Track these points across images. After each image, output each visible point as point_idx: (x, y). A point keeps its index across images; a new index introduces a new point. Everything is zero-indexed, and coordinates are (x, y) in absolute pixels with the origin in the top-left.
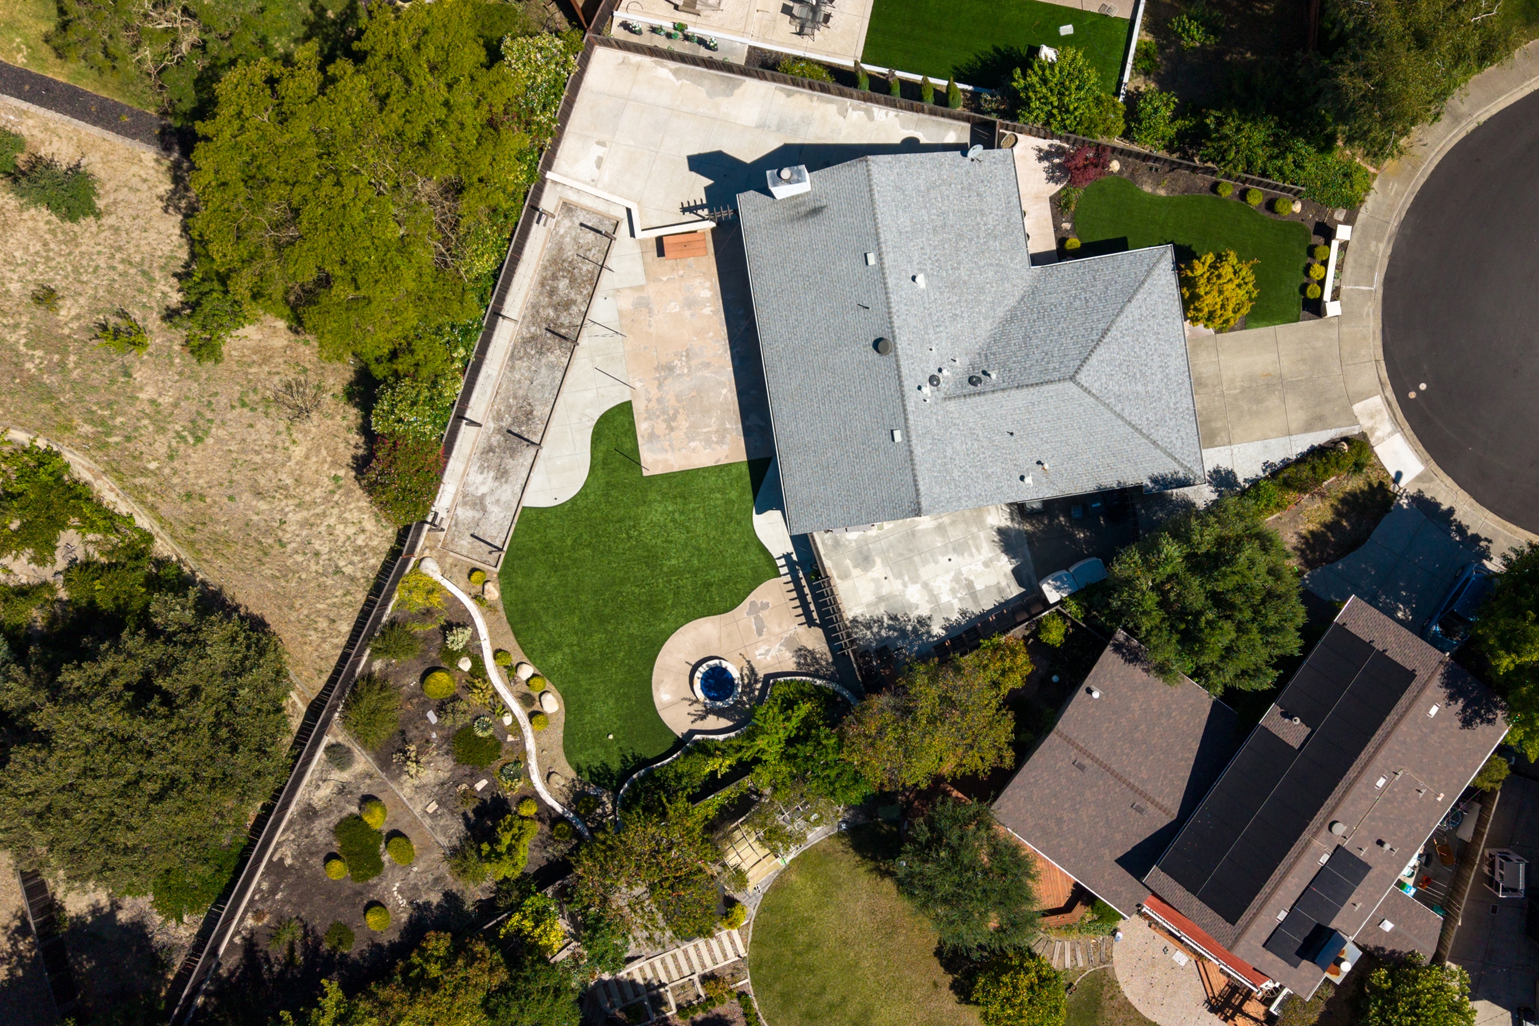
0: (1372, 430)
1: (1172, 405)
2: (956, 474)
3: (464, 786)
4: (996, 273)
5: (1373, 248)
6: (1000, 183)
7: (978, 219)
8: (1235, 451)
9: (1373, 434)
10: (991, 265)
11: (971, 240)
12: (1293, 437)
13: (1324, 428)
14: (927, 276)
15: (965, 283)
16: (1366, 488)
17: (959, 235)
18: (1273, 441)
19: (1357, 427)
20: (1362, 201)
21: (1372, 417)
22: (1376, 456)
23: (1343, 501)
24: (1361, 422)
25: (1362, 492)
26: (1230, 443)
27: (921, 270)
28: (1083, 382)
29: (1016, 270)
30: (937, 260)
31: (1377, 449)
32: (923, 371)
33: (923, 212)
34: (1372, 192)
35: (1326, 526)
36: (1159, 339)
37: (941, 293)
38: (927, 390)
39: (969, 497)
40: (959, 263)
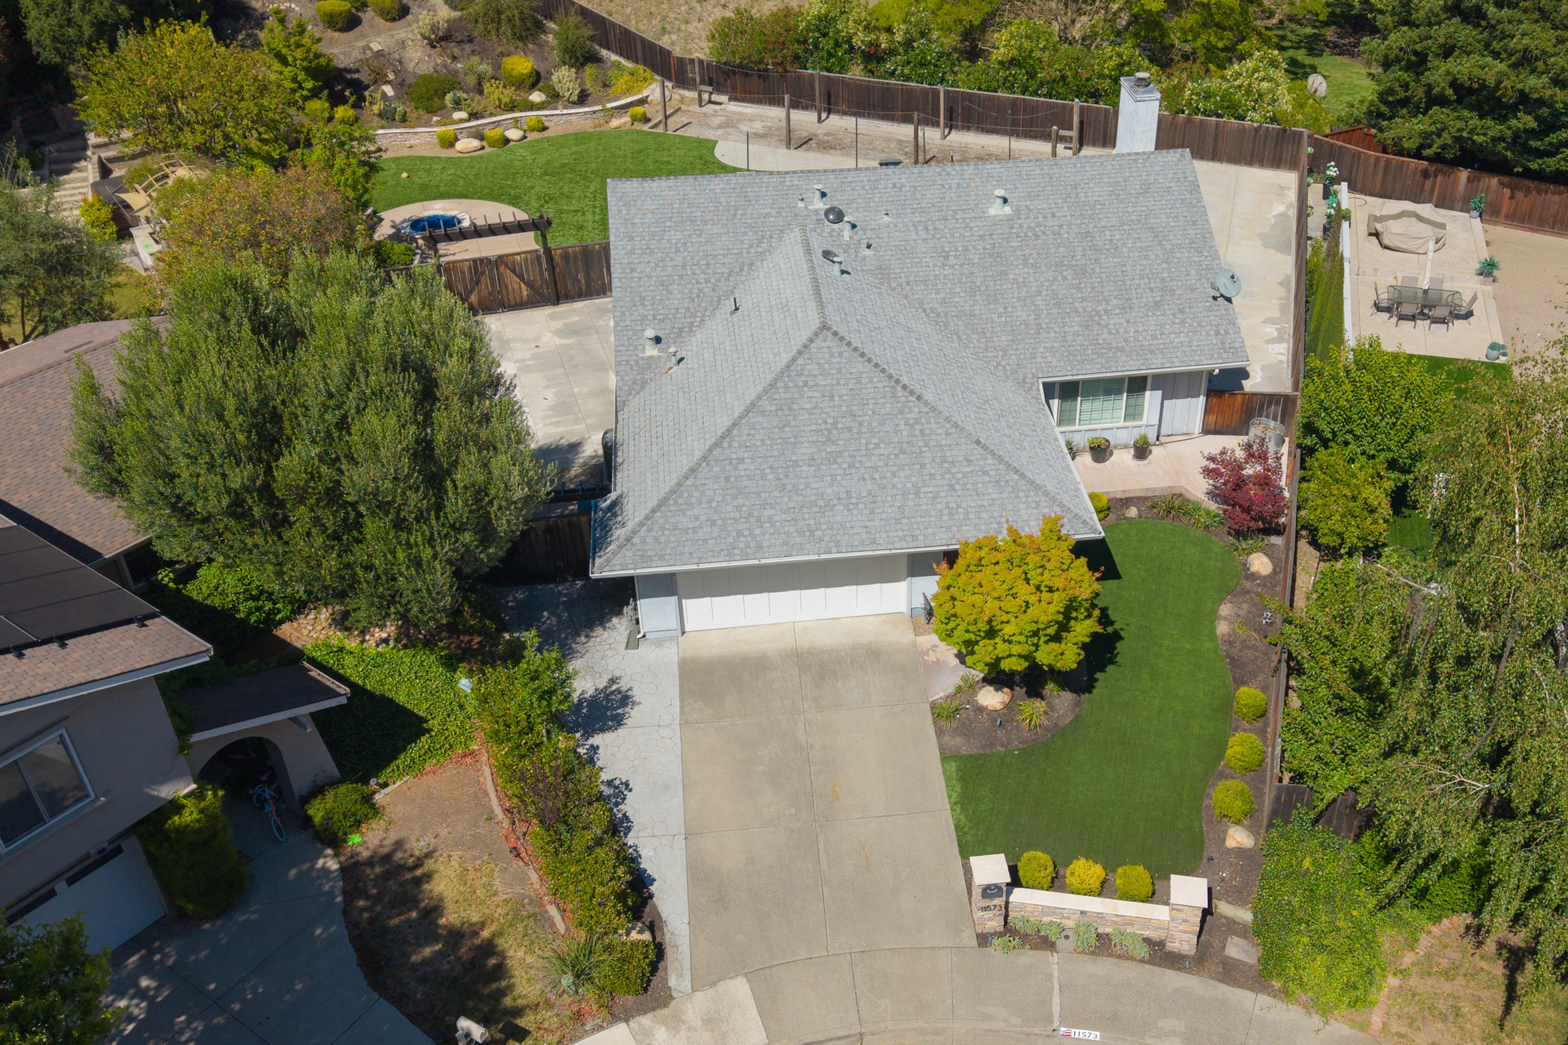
0: (676, 1022)
1: (769, 512)
2: (675, 236)
3: (391, 76)
4: (1025, 323)
5: (1166, 1024)
6: (1183, 338)
7: (1115, 302)
8: (665, 732)
9: (664, 1022)
10: (1038, 316)
11: (1078, 288)
12: (680, 843)
13: (693, 909)
14: (1009, 219)
15: (1004, 274)
16: (508, 1001)
17: (1084, 273)
18: (677, 802)
19: (686, 984)
20: (1285, 994)
21: (709, 1021)
22: (600, 1028)
23: (489, 948)
24: (699, 995)
25: (502, 993)
26: (684, 723)
27: (1017, 210)
28: (818, 342)
29: (1033, 357)
30: (1036, 236)
31: (619, 1031)
32: (851, 201)
33: (1114, 220)
34: (1316, 1020)
35: (434, 910)
36: (905, 494)
37: (982, 237)
38: (820, 205)
39: (631, 252)
40: (1034, 266)
